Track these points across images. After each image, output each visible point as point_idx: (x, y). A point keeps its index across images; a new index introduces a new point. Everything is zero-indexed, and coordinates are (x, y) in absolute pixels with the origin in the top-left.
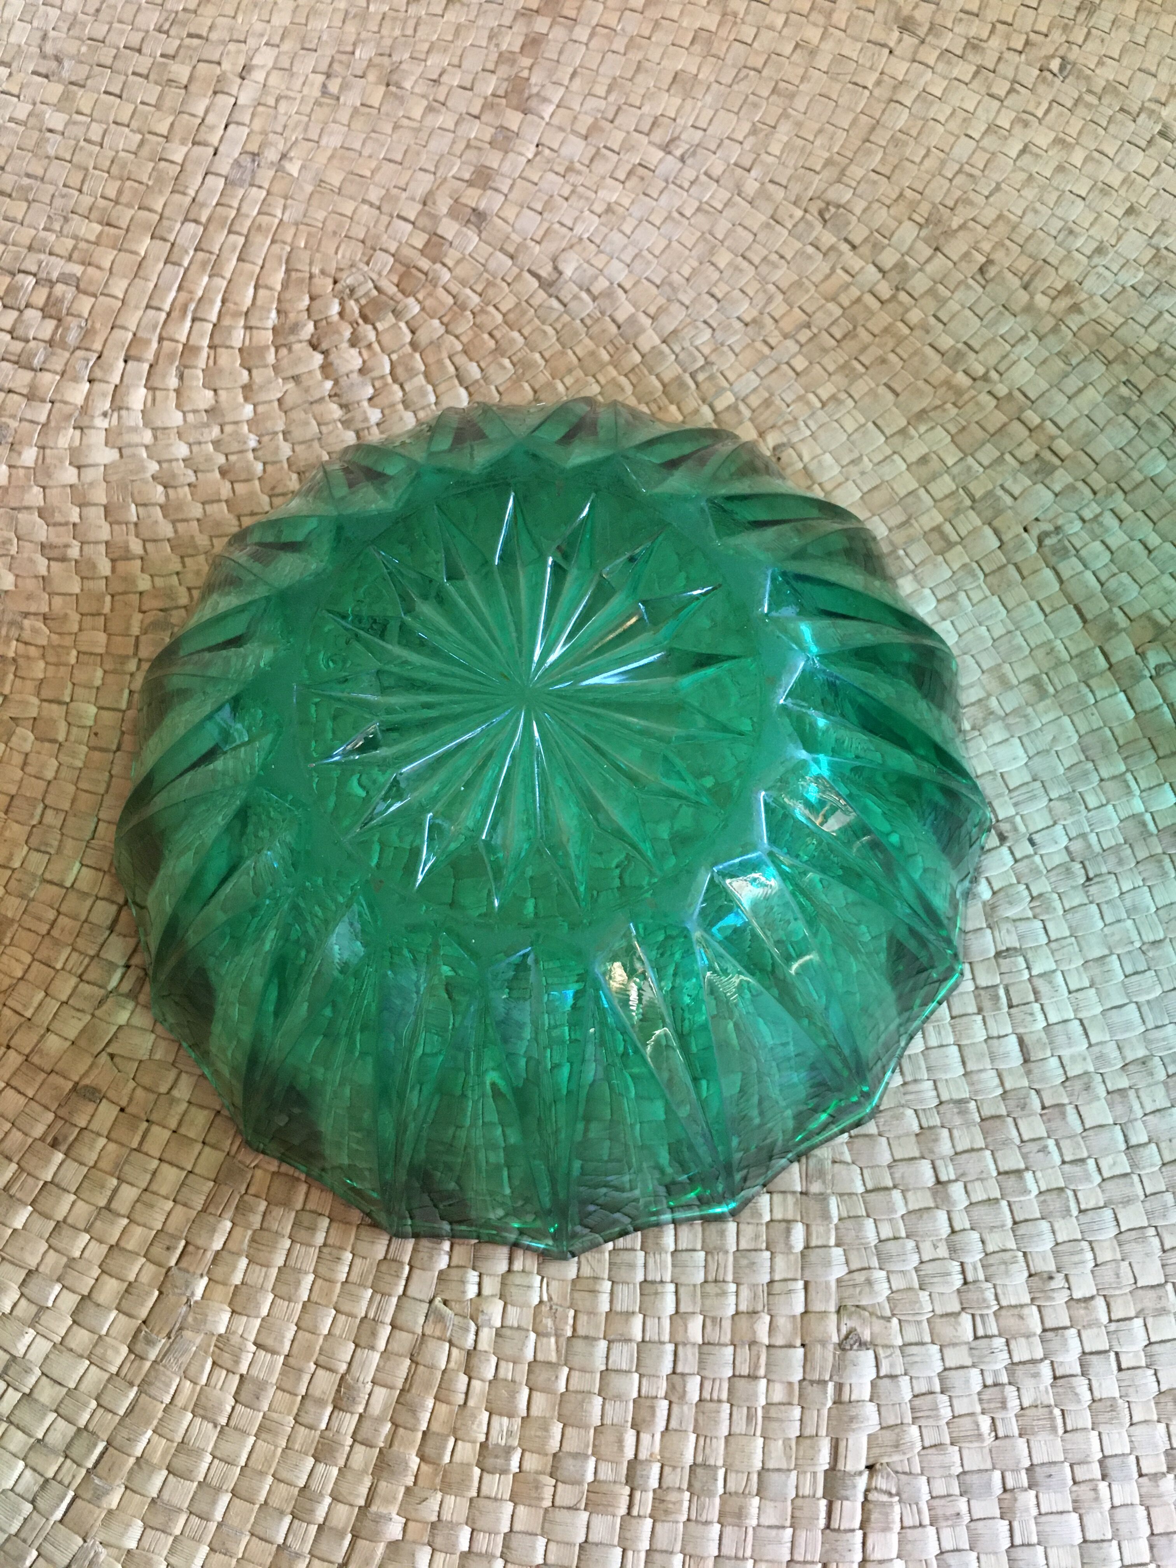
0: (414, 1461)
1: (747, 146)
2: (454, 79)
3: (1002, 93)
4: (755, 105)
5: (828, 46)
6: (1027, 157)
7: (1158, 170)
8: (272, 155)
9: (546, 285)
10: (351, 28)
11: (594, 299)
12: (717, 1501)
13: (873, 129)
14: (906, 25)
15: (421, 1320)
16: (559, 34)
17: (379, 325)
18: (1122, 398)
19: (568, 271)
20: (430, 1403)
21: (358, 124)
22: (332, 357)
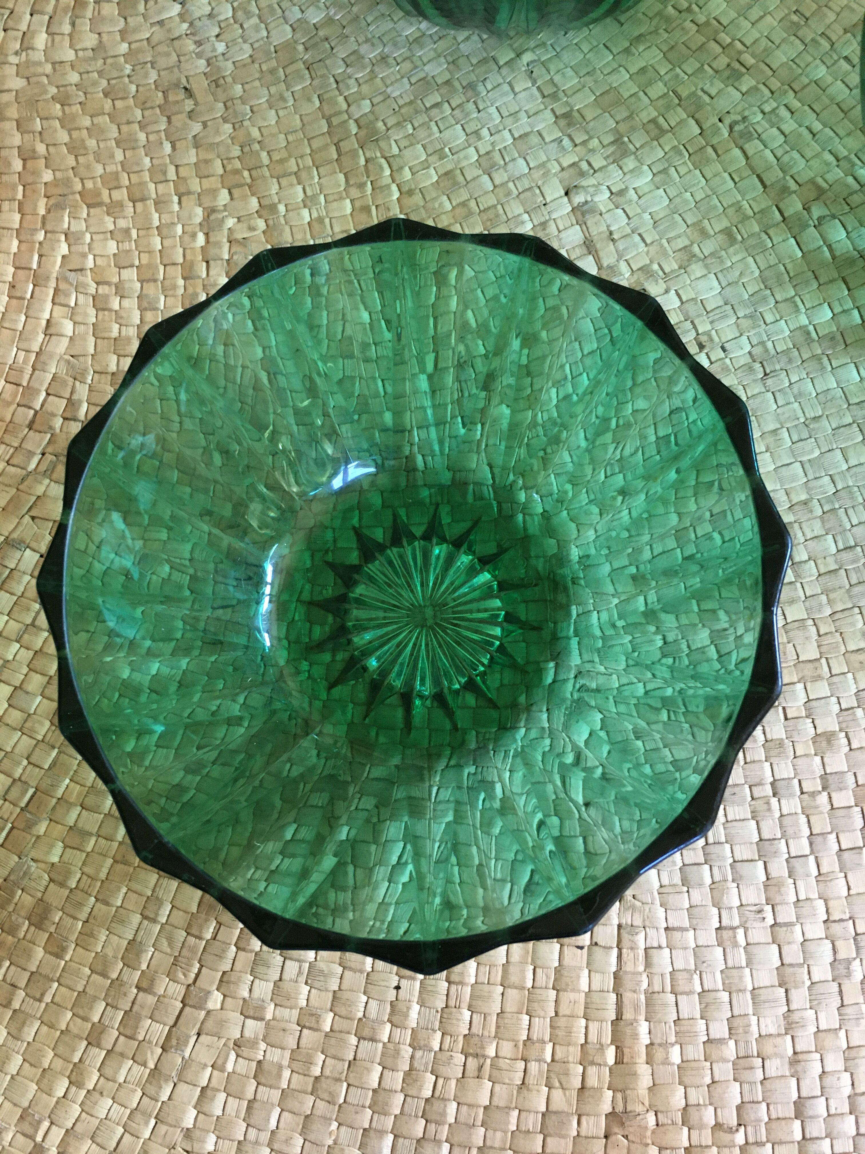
18: (793, 23)
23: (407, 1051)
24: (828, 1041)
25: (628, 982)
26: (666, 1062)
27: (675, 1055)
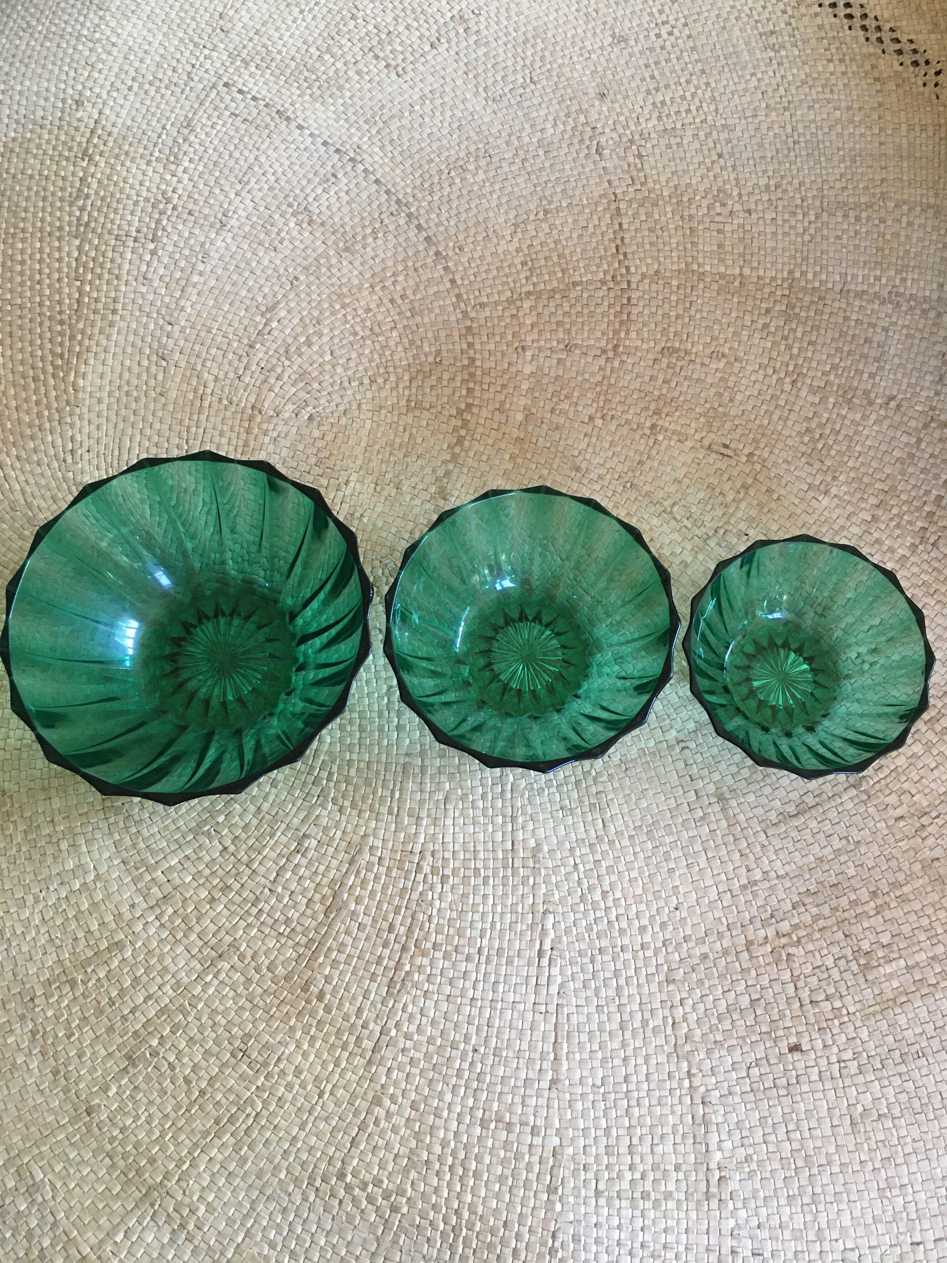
0: (413, 948)
2: (420, 486)
5: (551, 477)
8: (358, 515)
10: (384, 466)
12: (505, 958)
14: (578, 469)
15: (414, 906)
20: (418, 931)
21: (387, 503)
23: (471, 1054)
24: (639, 1052)
25: (559, 1026)
26: (574, 1059)
27: (578, 1057)
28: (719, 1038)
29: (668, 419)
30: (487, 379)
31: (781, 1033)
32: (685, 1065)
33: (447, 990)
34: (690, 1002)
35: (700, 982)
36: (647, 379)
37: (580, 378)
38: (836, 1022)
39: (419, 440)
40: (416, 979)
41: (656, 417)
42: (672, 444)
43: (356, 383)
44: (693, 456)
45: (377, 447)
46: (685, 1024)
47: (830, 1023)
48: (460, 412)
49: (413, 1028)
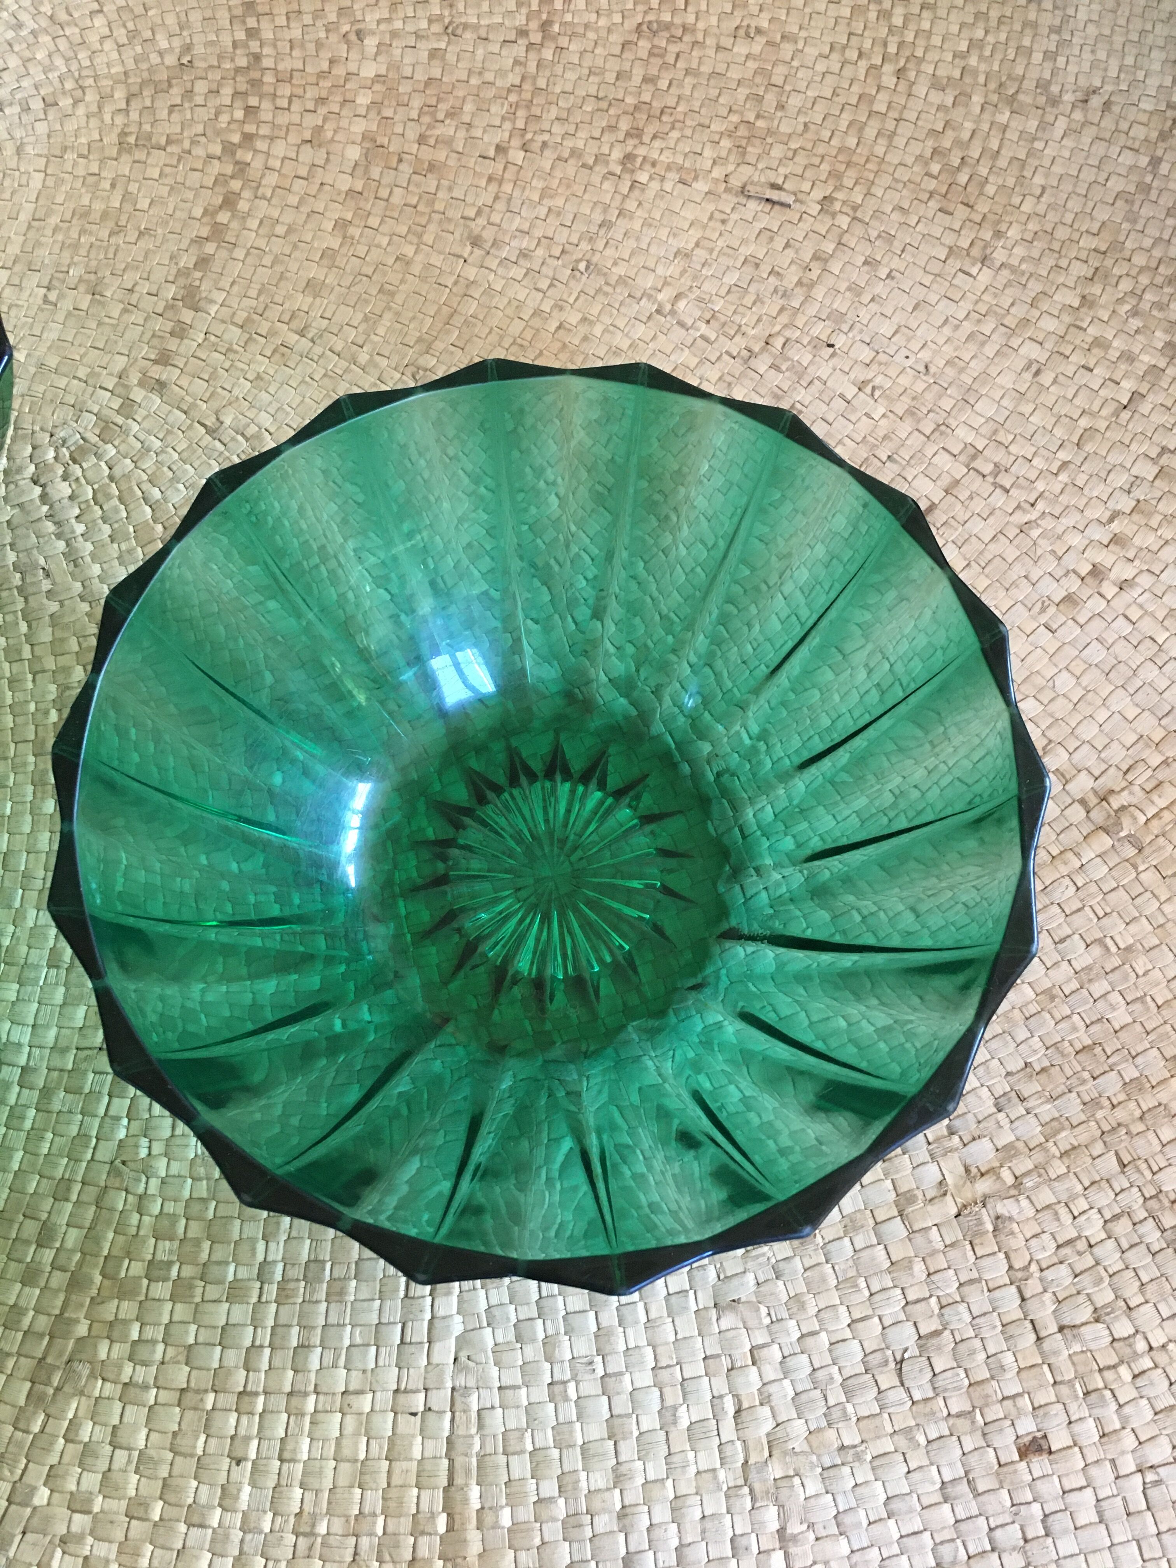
0: (98, 1279)
1: (360, 329)
2: (144, 287)
3: (545, 287)
4: (367, 302)
5: (419, 258)
6: (561, 332)
7: (654, 337)
9: (210, 431)
10: (66, 254)
11: (247, 440)
12: (325, 1286)
13: (451, 316)
14: (476, 242)
15: (104, 1177)
16: (223, 254)
17: (85, 465)
19: (228, 421)
20: (111, 1235)
21: (71, 322)
22: (48, 489)
28: (850, 1437)
29: (657, 144)
30: (285, 90)
31: (996, 1412)
32: (771, 1517)
33: (180, 1375)
34: (775, 1353)
35: (796, 1302)
36: (611, 77)
37: (474, 81)
38: (1125, 1373)
39: (144, 204)
40: (103, 1355)
41: (631, 142)
42: (668, 187)
43: (17, 109)
44: (711, 207)
45: (54, 220)
46: (766, 1411)
47: (1109, 1375)
48: (229, 149)
49: (91, 1481)
